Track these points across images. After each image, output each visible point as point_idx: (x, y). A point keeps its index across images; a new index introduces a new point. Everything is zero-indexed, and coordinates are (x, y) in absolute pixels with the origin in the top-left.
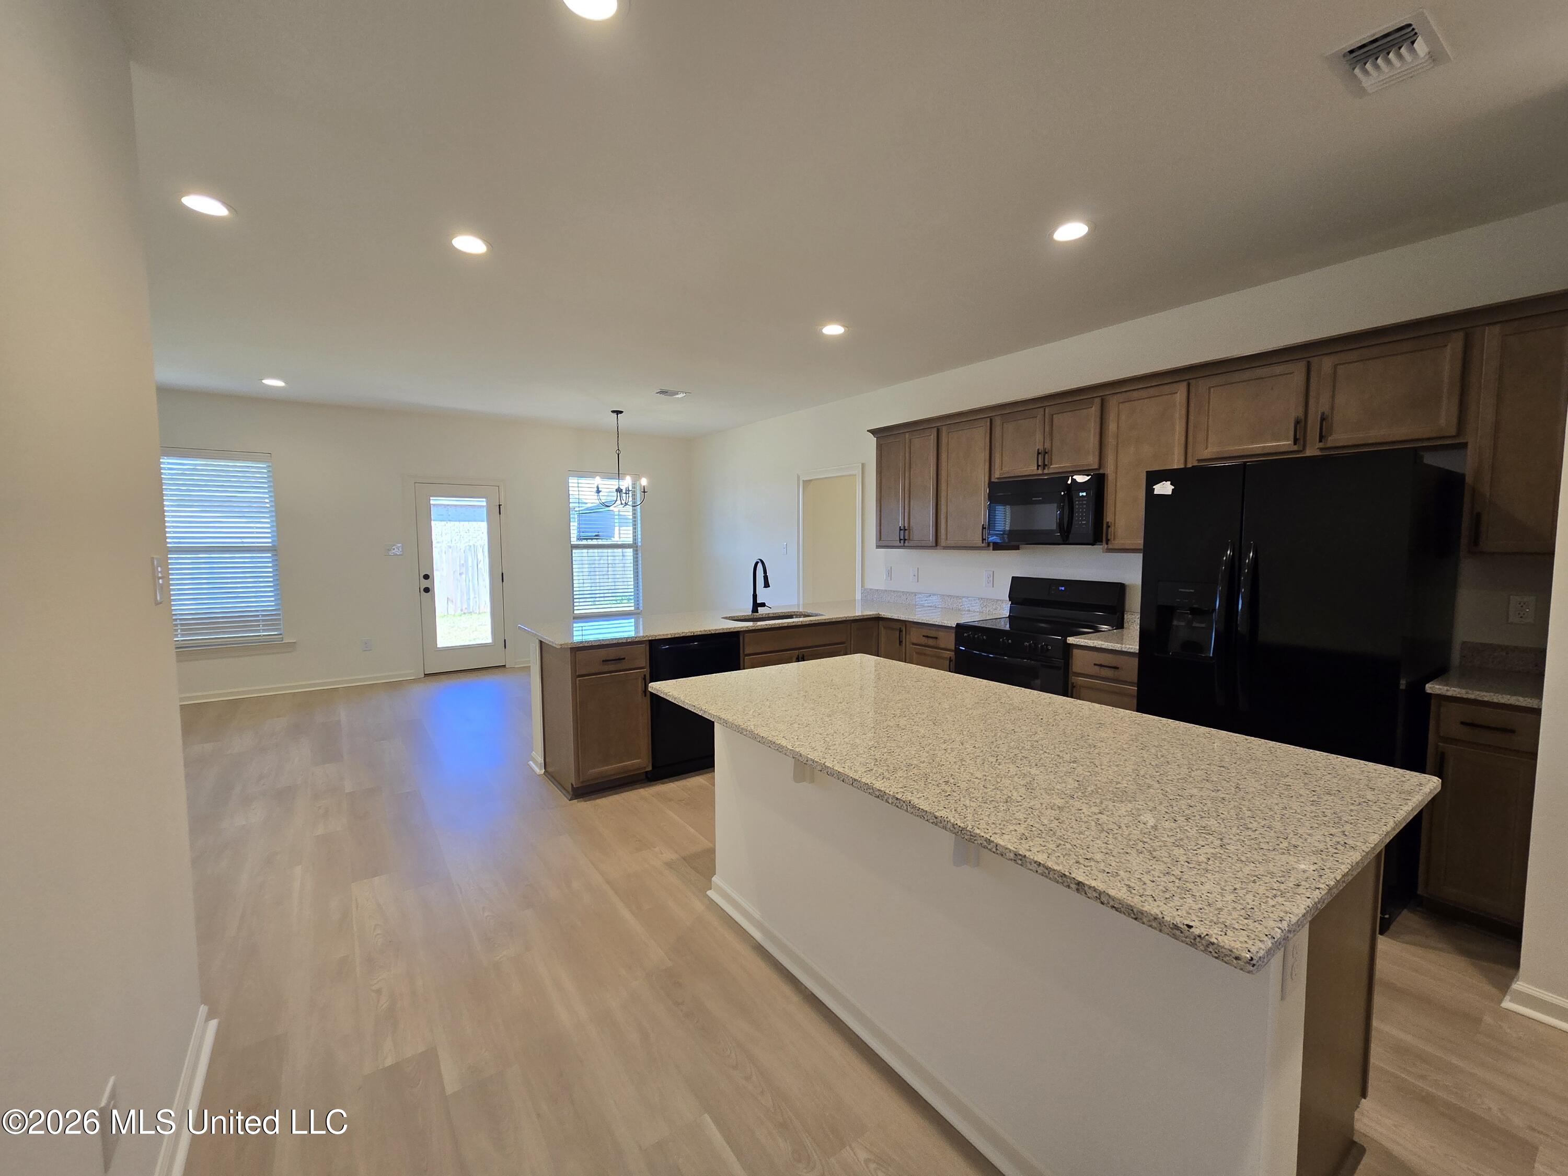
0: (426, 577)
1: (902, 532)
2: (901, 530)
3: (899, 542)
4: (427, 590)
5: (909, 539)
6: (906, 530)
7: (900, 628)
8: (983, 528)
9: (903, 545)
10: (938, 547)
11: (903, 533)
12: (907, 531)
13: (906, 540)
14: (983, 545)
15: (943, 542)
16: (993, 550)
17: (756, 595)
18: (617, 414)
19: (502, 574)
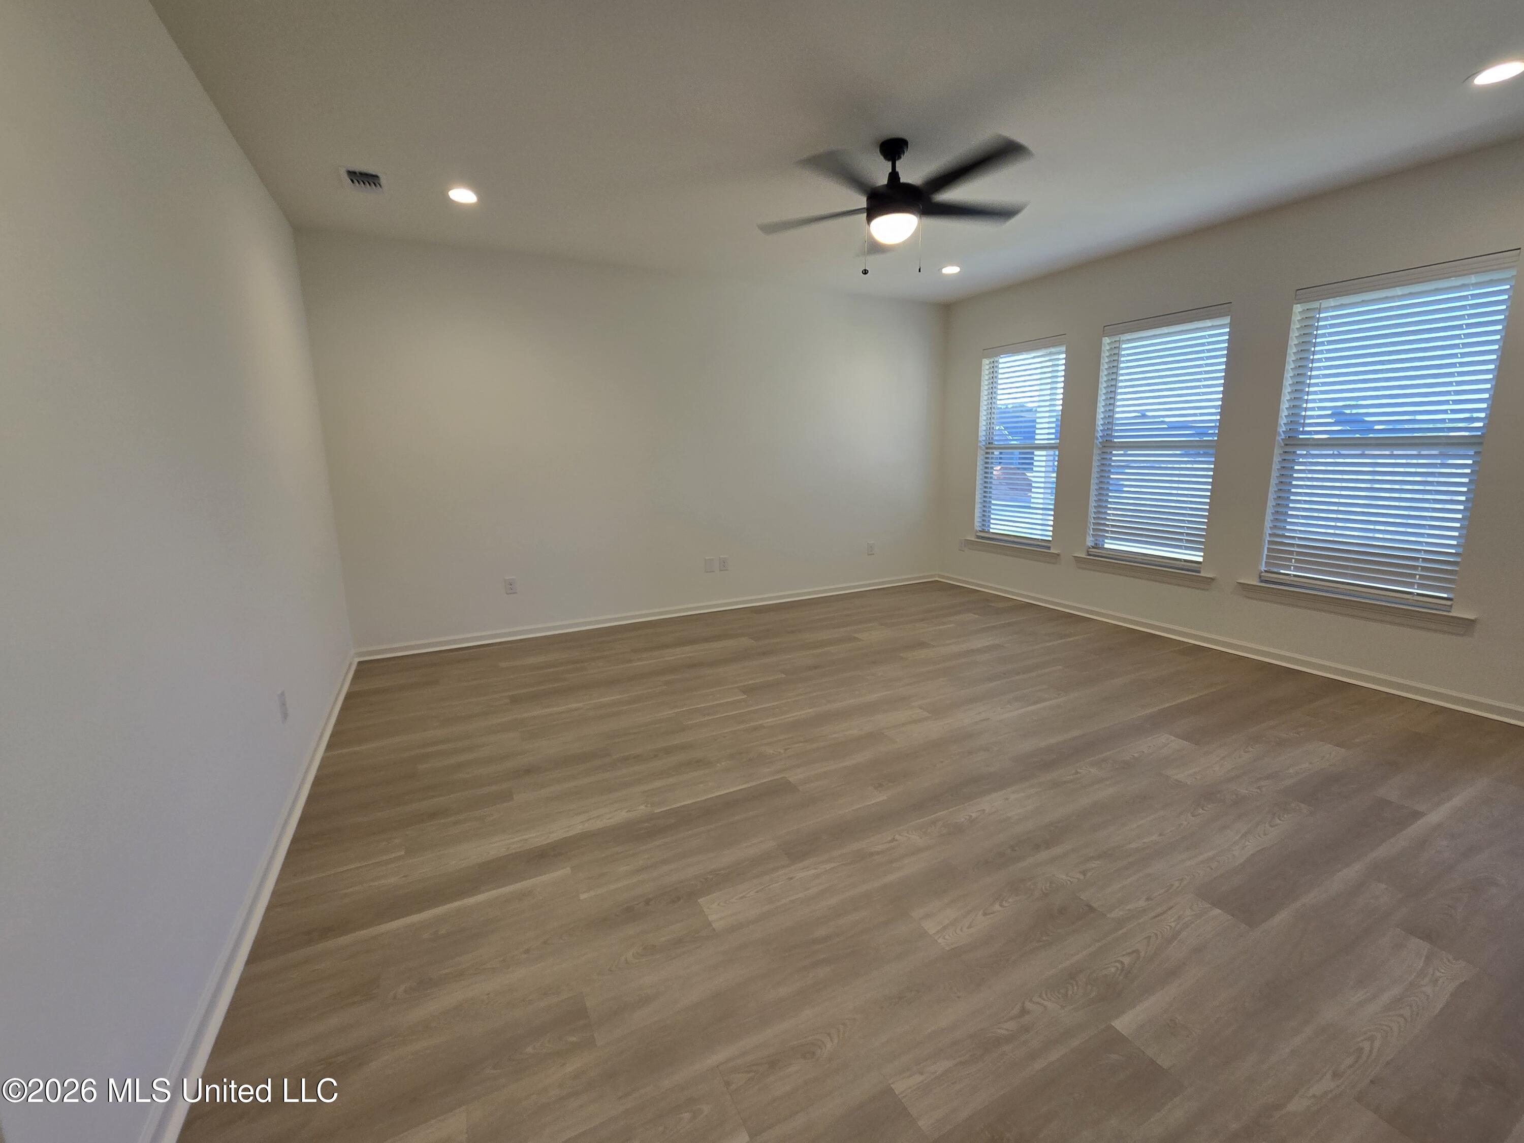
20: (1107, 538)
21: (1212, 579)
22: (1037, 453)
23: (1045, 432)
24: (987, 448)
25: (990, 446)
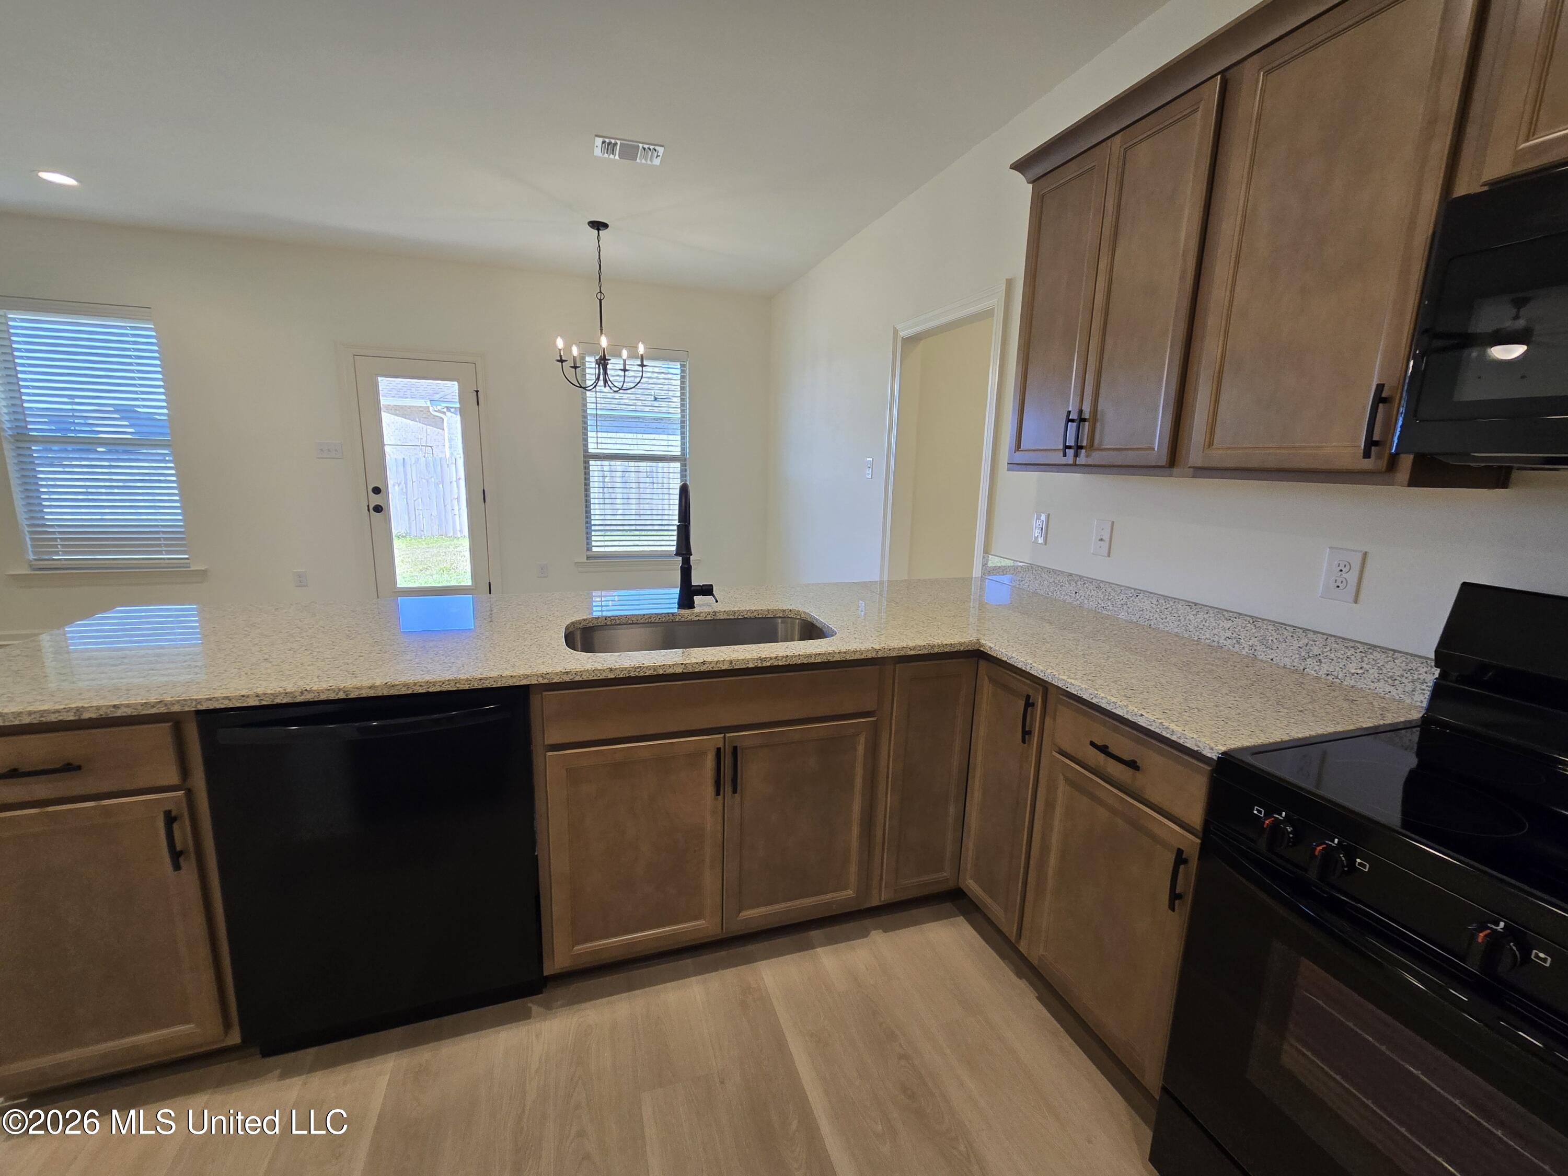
0: (377, 491)
1: (1072, 427)
2: (1069, 420)
3: (1061, 454)
4: (379, 509)
5: (1091, 446)
6: (1084, 420)
7: (1028, 697)
8: (1380, 399)
9: (1071, 462)
10: (1175, 470)
11: (1074, 429)
12: (1087, 424)
13: (1081, 447)
14: (1368, 464)
15: (1195, 453)
16: (1415, 481)
17: (690, 567)
18: (598, 230)
19: (484, 491)
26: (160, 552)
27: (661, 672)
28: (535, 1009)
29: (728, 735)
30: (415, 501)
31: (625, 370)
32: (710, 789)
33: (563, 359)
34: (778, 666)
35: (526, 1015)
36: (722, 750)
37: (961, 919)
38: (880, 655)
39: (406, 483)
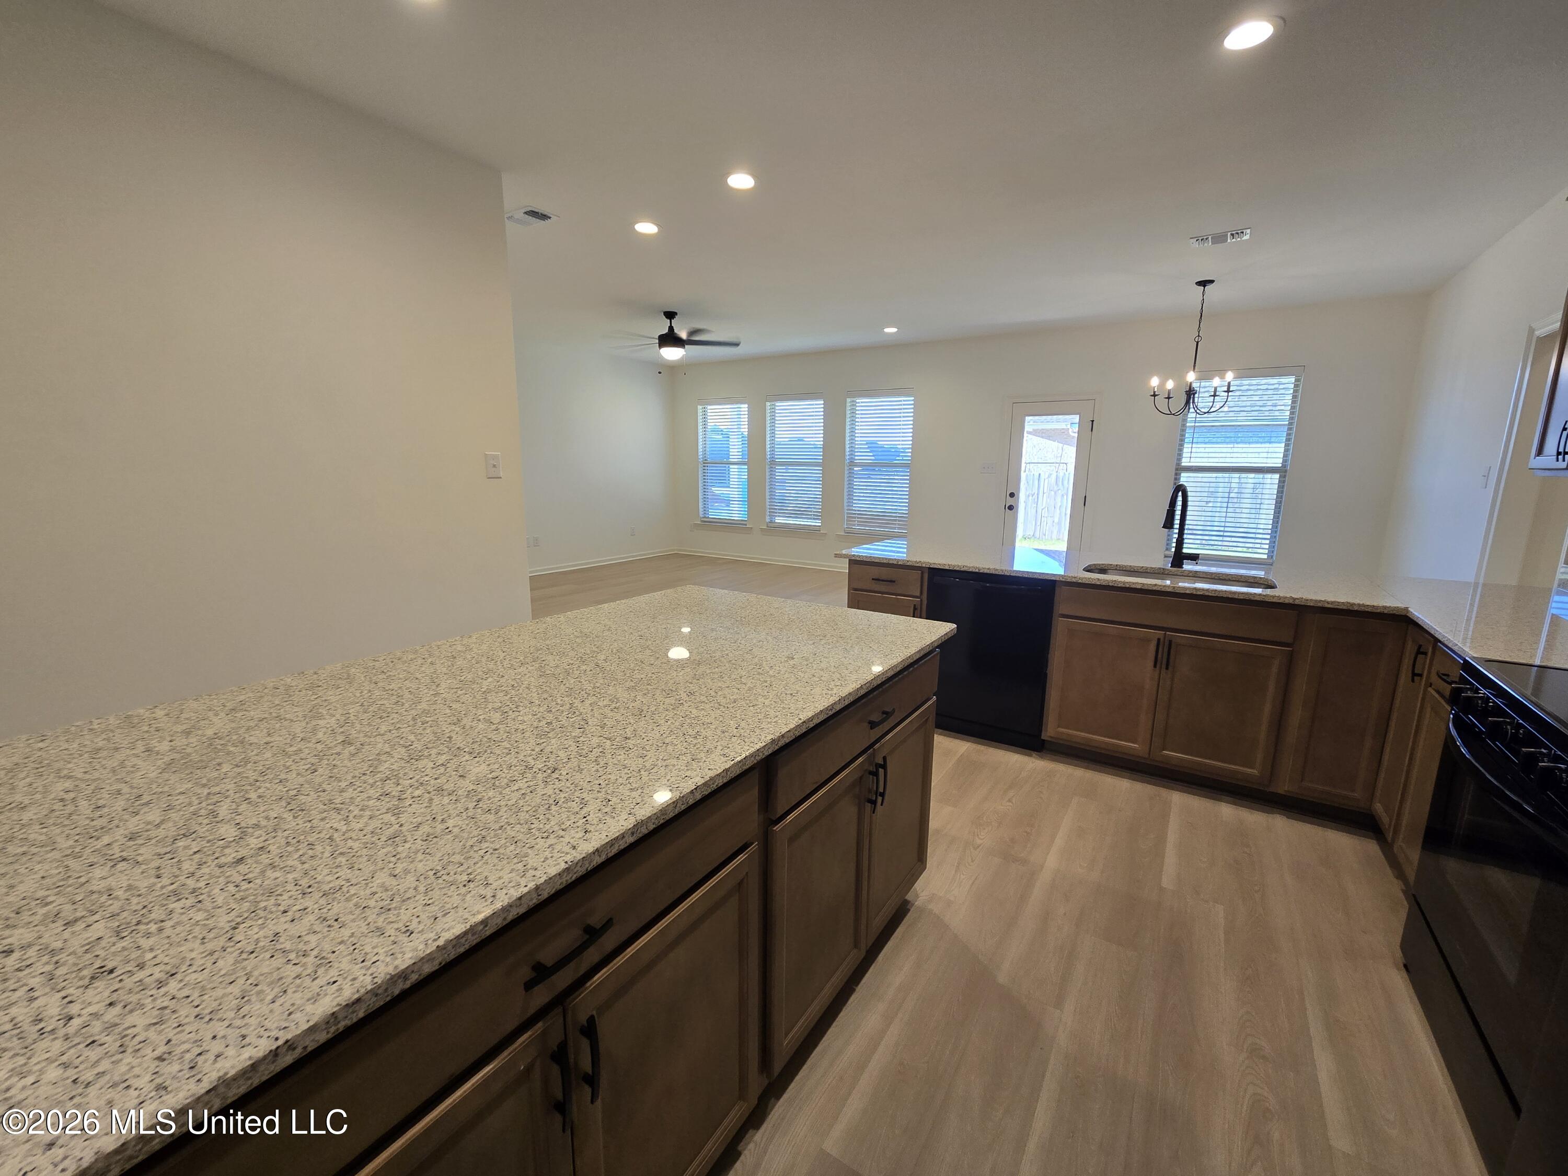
0: (1010, 494)
1: (1563, 435)
3: (1555, 458)
4: (1011, 508)
7: (1423, 647)
11: (1563, 438)
13: (1563, 453)
18: (1204, 286)
19: (1085, 497)
20: (776, 516)
21: (826, 534)
22: (731, 466)
23: (736, 450)
24: (704, 463)
25: (705, 462)
26: (895, 528)
27: (1128, 586)
28: (1034, 755)
29: (1168, 633)
30: (1042, 509)
31: (1215, 396)
32: (1150, 664)
33: (1156, 393)
34: (1208, 596)
35: (1030, 756)
36: (1162, 640)
37: (1375, 842)
38: (1297, 602)
39: (1038, 494)
